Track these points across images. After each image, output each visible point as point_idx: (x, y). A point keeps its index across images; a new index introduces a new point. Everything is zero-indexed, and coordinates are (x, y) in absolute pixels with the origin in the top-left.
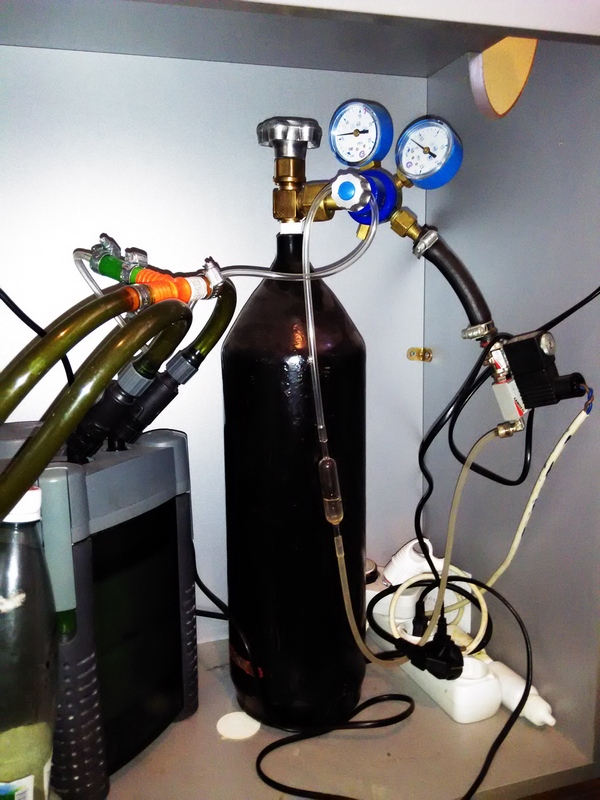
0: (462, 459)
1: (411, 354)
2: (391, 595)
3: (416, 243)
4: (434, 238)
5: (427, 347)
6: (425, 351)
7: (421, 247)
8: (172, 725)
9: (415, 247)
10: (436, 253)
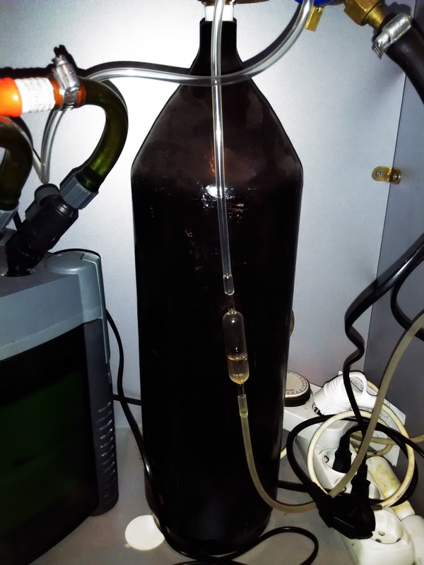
0: (406, 323)
1: (378, 174)
2: (317, 425)
3: (378, 32)
4: (405, 25)
5: (398, 166)
6: (394, 171)
7: (383, 39)
8: (89, 518)
9: (374, 39)
10: (405, 49)
